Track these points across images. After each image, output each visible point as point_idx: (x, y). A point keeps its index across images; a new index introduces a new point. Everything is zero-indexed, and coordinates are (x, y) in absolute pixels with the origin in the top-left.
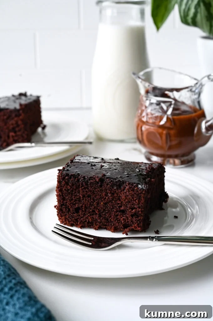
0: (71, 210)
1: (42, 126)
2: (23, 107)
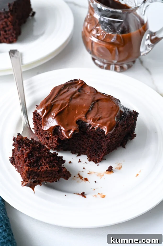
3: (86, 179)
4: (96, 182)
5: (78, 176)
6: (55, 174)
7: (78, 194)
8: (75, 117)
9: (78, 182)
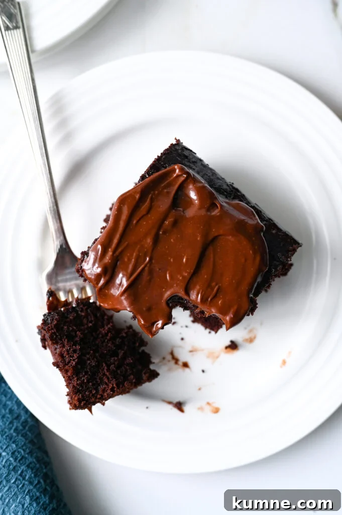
3: (186, 365)
4: (203, 371)
5: (169, 357)
7: (170, 403)
8: (164, 290)
9: (170, 370)
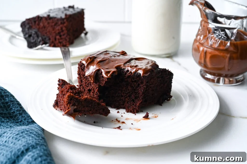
0: (86, 90)
1: (85, 32)
2: (67, 17)
3: (123, 122)
4: (132, 124)
6: (95, 105)
8: (115, 65)
